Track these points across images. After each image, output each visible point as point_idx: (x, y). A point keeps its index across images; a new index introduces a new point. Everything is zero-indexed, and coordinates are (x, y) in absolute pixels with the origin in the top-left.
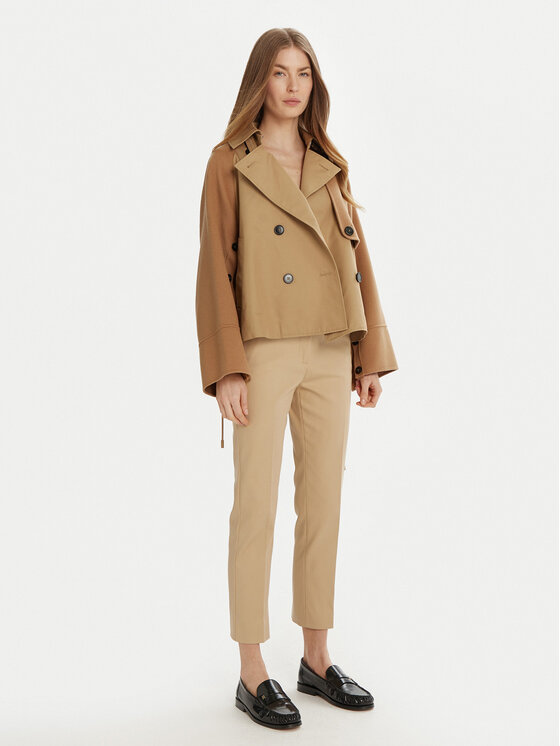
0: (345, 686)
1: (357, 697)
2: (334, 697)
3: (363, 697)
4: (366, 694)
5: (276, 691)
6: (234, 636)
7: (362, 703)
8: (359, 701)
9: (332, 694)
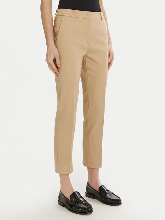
0: (108, 194)
1: (114, 200)
2: (103, 199)
3: (117, 200)
4: (118, 198)
5: (79, 197)
6: (57, 171)
7: (116, 202)
8: (115, 201)
9: (102, 199)
